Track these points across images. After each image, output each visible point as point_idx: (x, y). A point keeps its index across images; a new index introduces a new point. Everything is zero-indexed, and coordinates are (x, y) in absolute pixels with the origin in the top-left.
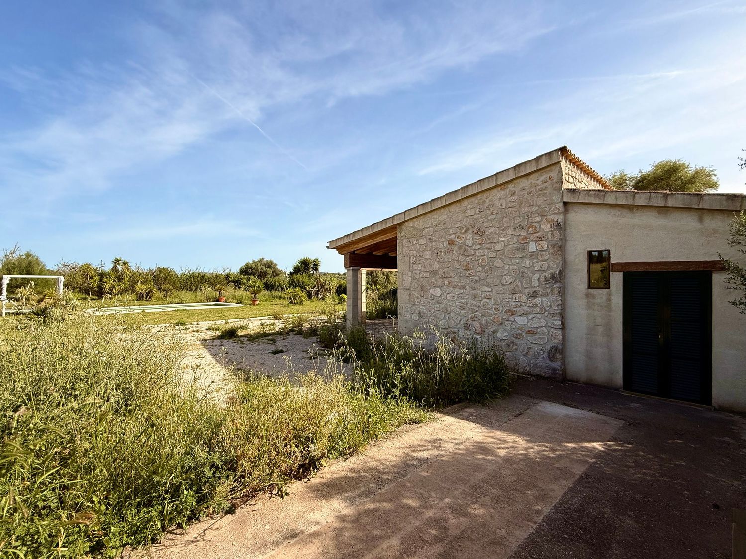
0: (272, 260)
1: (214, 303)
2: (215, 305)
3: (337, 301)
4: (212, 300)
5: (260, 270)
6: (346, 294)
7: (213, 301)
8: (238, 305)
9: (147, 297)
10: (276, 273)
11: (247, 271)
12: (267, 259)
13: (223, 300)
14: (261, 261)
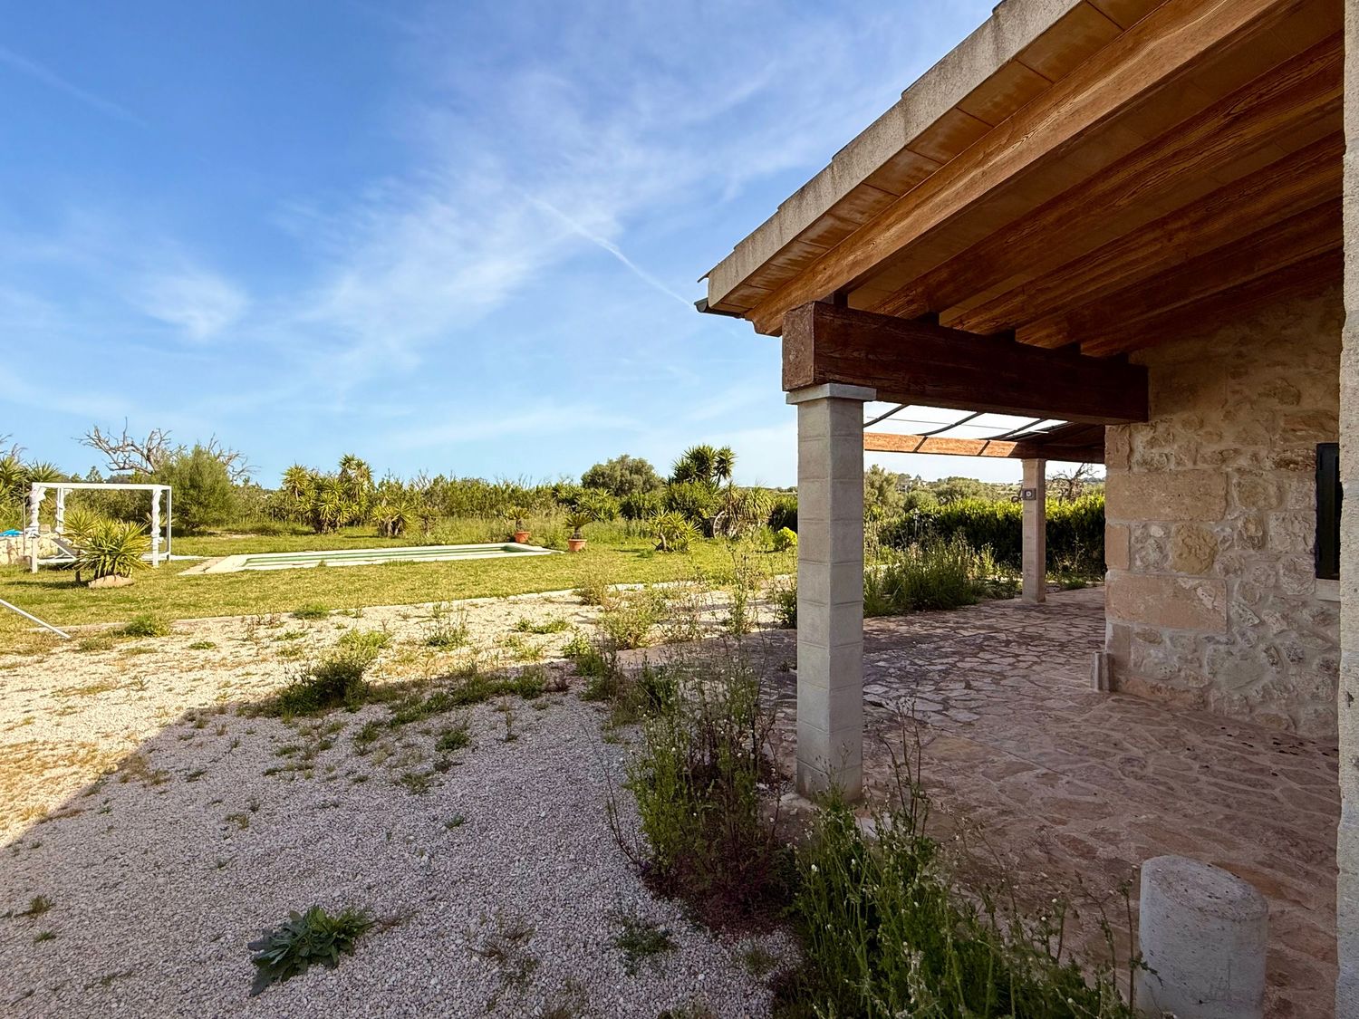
0: (644, 458)
1: (503, 545)
2: (506, 549)
3: (772, 546)
4: (500, 539)
5: (619, 479)
6: (794, 528)
7: (504, 541)
8: (548, 552)
9: (394, 529)
10: (650, 485)
11: (595, 480)
12: (634, 456)
13: (523, 540)
14: (623, 459)
